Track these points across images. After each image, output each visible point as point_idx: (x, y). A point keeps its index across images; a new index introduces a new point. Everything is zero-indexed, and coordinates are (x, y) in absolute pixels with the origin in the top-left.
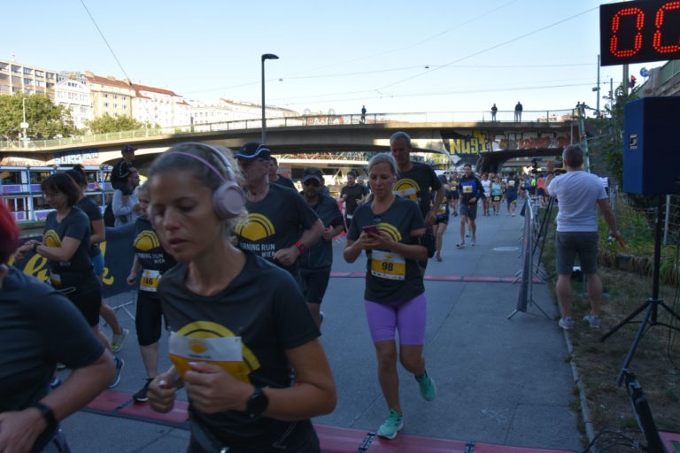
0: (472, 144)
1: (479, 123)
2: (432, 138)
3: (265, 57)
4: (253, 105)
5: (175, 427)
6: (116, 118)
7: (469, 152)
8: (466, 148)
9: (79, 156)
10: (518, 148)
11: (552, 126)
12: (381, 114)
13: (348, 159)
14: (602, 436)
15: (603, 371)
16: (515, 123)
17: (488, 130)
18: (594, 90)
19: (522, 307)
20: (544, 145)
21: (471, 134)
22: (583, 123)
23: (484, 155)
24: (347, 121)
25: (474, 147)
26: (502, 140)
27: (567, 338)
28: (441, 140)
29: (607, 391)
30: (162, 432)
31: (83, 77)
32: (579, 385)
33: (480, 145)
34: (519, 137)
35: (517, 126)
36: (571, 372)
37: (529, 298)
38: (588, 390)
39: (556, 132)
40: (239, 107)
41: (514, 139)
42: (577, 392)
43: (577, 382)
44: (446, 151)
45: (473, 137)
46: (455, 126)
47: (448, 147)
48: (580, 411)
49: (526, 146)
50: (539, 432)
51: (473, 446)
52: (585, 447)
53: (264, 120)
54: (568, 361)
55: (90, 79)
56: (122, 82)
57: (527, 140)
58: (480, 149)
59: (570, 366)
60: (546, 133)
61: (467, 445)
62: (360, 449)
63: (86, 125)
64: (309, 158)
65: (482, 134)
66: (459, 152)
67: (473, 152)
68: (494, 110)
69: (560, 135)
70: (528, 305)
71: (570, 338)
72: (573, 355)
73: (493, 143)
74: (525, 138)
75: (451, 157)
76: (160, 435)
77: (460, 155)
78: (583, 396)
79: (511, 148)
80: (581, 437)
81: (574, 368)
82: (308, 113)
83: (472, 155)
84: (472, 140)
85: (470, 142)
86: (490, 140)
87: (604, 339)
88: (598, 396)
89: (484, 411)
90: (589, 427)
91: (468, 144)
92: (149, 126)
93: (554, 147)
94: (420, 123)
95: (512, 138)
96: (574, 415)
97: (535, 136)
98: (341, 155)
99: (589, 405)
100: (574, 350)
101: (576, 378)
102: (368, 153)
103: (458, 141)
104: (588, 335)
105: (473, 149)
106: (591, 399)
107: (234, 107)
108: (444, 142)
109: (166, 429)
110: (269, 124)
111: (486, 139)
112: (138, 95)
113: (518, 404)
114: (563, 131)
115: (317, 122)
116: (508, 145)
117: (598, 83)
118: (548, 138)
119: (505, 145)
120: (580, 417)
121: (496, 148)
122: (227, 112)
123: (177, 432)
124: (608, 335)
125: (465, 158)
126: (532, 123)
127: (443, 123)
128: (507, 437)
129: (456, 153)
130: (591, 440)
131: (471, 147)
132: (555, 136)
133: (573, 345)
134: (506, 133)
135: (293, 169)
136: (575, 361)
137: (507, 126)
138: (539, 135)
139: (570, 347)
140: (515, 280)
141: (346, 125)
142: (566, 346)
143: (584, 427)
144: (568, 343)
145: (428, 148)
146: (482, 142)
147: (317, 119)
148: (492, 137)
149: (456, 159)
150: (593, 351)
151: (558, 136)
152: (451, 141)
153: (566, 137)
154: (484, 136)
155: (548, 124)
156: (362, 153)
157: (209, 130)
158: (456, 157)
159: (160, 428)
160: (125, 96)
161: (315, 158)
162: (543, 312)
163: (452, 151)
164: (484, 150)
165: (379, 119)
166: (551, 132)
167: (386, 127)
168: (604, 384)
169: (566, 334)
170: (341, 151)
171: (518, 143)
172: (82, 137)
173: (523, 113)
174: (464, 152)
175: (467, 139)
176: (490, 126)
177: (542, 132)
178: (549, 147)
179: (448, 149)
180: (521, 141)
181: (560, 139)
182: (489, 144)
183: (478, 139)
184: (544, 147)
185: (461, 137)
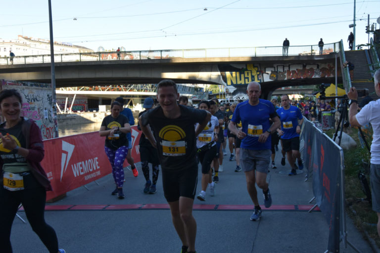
0: (246, 76)
1: (252, 58)
2: (211, 71)
7: (243, 83)
8: (240, 80)
10: (286, 79)
11: (316, 59)
13: (138, 91)
16: (283, 57)
17: (259, 63)
18: (351, 26)
20: (308, 75)
21: (245, 68)
22: (344, 55)
24: (136, 57)
25: (248, 78)
26: (272, 72)
28: (219, 73)
33: (253, 77)
34: (286, 69)
35: (285, 59)
39: (319, 64)
40: (37, 44)
41: (282, 71)
44: (225, 84)
45: (247, 70)
46: (231, 60)
47: (225, 79)
49: (293, 76)
57: (293, 72)
58: (253, 80)
60: (310, 64)
64: (103, 90)
65: (254, 67)
66: (234, 83)
67: (247, 82)
69: (322, 66)
73: (264, 75)
74: (291, 70)
75: (228, 87)
77: (236, 86)
79: (279, 79)
82: (101, 51)
84: (246, 72)
85: (244, 73)
86: (262, 72)
91: (242, 75)
93: (317, 77)
94: (201, 58)
95: (280, 70)
97: (300, 68)
98: (132, 87)
102: (155, 85)
103: (234, 73)
105: (247, 80)
107: (32, 43)
108: (221, 74)
111: (257, 71)
114: (326, 63)
116: (277, 76)
117: (354, 20)
118: (312, 69)
119: (275, 76)
121: (267, 78)
122: (26, 48)
125: (241, 88)
127: (221, 58)
129: (232, 84)
131: (245, 78)
132: (318, 67)
134: (275, 66)
135: (89, 100)
137: (276, 59)
138: (304, 67)
141: (136, 61)
145: (208, 80)
146: (255, 74)
148: (263, 70)
149: (232, 89)
151: (320, 68)
152: (228, 74)
153: (327, 67)
154: (256, 69)
155: (312, 56)
156: (150, 85)
158: (232, 87)
161: (108, 90)
163: (229, 83)
165: (165, 55)
166: (314, 64)
167: (171, 62)
170: (132, 83)
171: (286, 74)
173: (289, 48)
174: (239, 82)
175: (241, 71)
176: (261, 60)
177: (306, 64)
178: (313, 77)
179: (226, 81)
180: (289, 72)
181: (323, 70)
182: (261, 75)
183: (251, 71)
184: (309, 77)
185: (236, 70)
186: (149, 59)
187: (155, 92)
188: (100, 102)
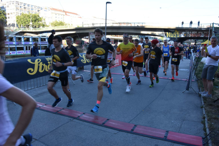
0: (174, 34)
1: (177, 27)
2: (161, 32)
3: (107, 3)
4: (102, 19)
5: (74, 119)
6: (59, 22)
7: (173, 37)
8: (172, 36)
9: (47, 33)
10: (190, 36)
11: (203, 29)
12: (144, 23)
14: (212, 133)
15: (214, 112)
17: (180, 30)
19: (188, 89)
21: (174, 31)
22: (214, 29)
23: (178, 38)
24: (133, 25)
25: (175, 35)
26: (185, 34)
27: (202, 100)
28: (164, 33)
29: (215, 118)
30: (70, 120)
31: (49, 8)
32: (205, 116)
33: (177, 35)
34: (190, 33)
35: (190, 29)
36: (203, 111)
37: (190, 86)
38: (208, 118)
39: (204, 31)
41: (189, 33)
42: (204, 118)
43: (204, 114)
44: (166, 37)
45: (175, 32)
46: (169, 28)
47: (166, 35)
48: (205, 124)
49: (193, 36)
50: (191, 130)
51: (168, 132)
52: (205, 136)
53: (106, 24)
54: (202, 107)
55: (51, 9)
56: (61, 10)
57: (193, 34)
58: (177, 36)
59: (203, 109)
60: (200, 31)
61: (166, 132)
62: (132, 130)
63: (50, 23)
64: (120, 37)
65: (178, 31)
66: (170, 37)
67: (174, 37)
68: (183, 23)
69: (205, 32)
70: (190, 89)
71: (203, 100)
72: (204, 106)
74: (192, 33)
75: (167, 38)
76: (70, 121)
77: (170, 38)
78: (206, 119)
79: (187, 36)
80: (205, 132)
81: (204, 110)
83: (174, 38)
84: (174, 33)
85: (173, 33)
86: (180, 33)
87: (215, 101)
88: (212, 120)
89: (172, 121)
90: (207, 130)
91: (173, 34)
92: (69, 25)
93: (202, 36)
94: (157, 27)
95: (188, 33)
96: (202, 125)
97: (196, 32)
99: (208, 123)
100: (204, 104)
101: (204, 113)
102: (139, 36)
103: (170, 33)
104: (209, 100)
105: (174, 36)
106: (209, 121)
109: (72, 119)
110: (108, 25)
111: (179, 33)
112: (66, 14)
113: (184, 120)
114: (206, 31)
115: (123, 25)
116: (186, 35)
118: (201, 33)
119: (185, 35)
120: (205, 126)
121: (182, 36)
123: (75, 120)
124: (216, 100)
125: (171, 39)
126: (196, 28)
127: (165, 27)
128: (179, 130)
129: (169, 37)
130: (208, 134)
131: (174, 35)
132: (203, 33)
133: (204, 102)
134: (186, 31)
135: (114, 40)
136: (204, 108)
137: (187, 29)
138: (198, 32)
139: (203, 103)
140: (185, 80)
141: (133, 26)
142: (202, 103)
143: (206, 130)
144: (203, 102)
145: (159, 35)
146: (178, 34)
147: (123, 24)
149: (168, 39)
150: (211, 105)
151: (204, 33)
152: (167, 33)
153: (207, 33)
155: (201, 28)
156: (137, 36)
157: (88, 26)
158: (168, 38)
159: (70, 118)
160: (62, 15)
162: (195, 91)
163: (167, 36)
164: (178, 37)
165: (144, 25)
166: (202, 31)
167: (145, 27)
168: (214, 116)
169: (202, 99)
171: (190, 35)
172: (48, 27)
173: (192, 24)
174: (171, 37)
175: (173, 32)
176: (181, 28)
177: (199, 31)
178: (201, 36)
179: (166, 36)
180: (191, 34)
181: (205, 34)
182: (180, 34)
183: (176, 33)
184: (199, 36)
185: (170, 32)
186: (138, 26)
187: (139, 38)
188: (119, 41)
